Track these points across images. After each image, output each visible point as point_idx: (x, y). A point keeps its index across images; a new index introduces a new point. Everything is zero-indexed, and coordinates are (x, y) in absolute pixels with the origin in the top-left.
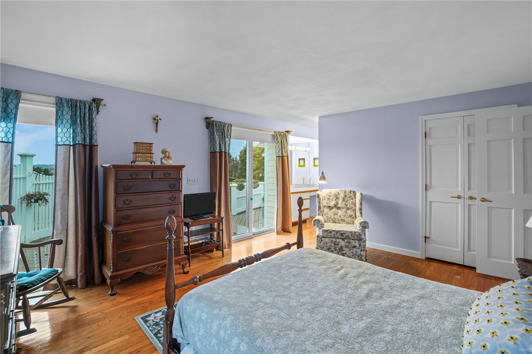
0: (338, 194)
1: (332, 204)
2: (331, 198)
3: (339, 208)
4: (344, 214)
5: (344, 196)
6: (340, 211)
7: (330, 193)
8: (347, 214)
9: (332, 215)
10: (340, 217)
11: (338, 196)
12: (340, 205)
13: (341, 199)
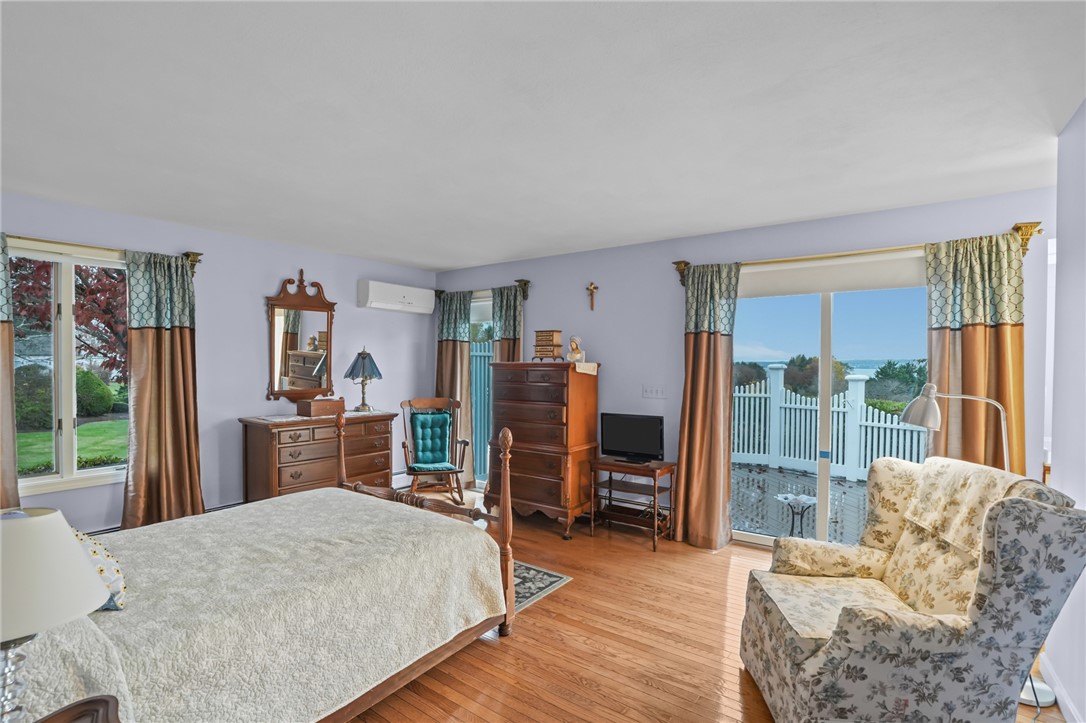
0: (964, 485)
1: (927, 521)
2: (935, 496)
3: (944, 546)
4: (945, 577)
5: (977, 499)
6: (940, 558)
7: (939, 474)
8: (953, 583)
9: (912, 562)
10: (929, 582)
11: (958, 497)
12: (948, 537)
13: (964, 511)
